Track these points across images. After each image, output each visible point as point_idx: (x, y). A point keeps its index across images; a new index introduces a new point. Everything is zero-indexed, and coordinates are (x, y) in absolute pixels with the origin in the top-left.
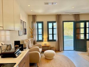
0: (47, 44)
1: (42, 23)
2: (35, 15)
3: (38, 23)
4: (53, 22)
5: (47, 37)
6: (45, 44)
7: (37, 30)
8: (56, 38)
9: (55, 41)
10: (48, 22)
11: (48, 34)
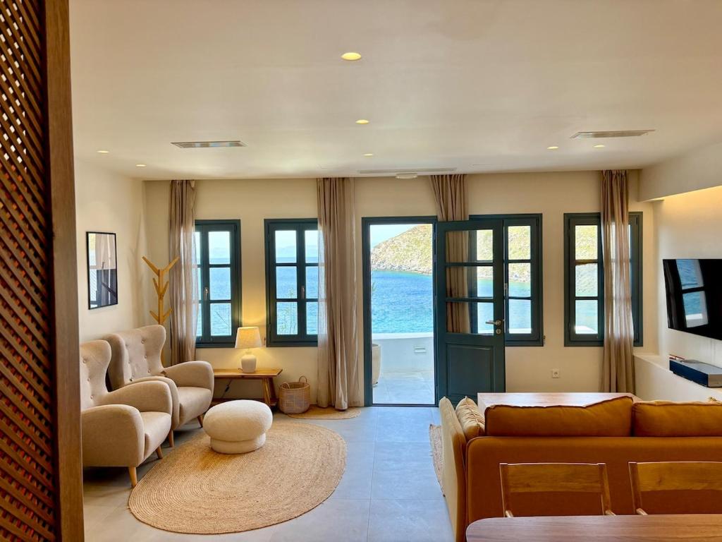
0: (258, 365)
1: (233, 227)
2: (188, 182)
3: (206, 226)
4: (300, 226)
5: (262, 317)
6: (244, 363)
7: (197, 274)
8: (318, 324)
9: (313, 341)
10: (272, 226)
11: (272, 299)
